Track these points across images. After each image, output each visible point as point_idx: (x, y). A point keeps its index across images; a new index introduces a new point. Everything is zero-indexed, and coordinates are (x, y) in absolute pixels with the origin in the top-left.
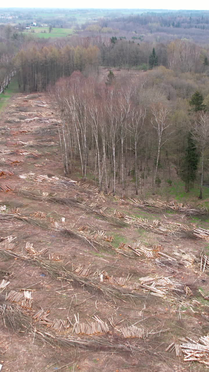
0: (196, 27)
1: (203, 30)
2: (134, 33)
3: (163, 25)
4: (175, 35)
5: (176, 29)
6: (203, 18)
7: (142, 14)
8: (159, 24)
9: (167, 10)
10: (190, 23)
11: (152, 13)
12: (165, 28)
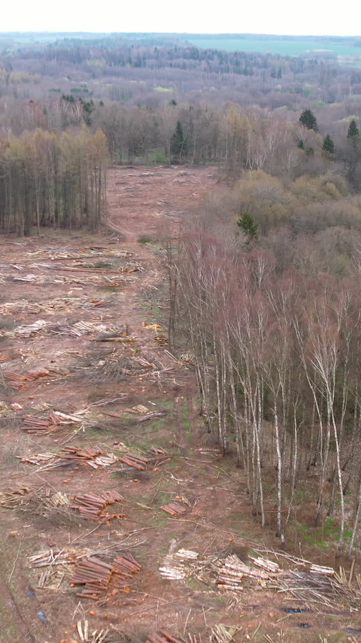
0: (171, 65)
1: (183, 70)
2: (66, 79)
3: (112, 64)
4: (141, 82)
5: (137, 70)
6: (176, 49)
7: (56, 43)
8: (104, 61)
9: (104, 34)
10: (157, 58)
11: (74, 40)
12: (119, 68)
